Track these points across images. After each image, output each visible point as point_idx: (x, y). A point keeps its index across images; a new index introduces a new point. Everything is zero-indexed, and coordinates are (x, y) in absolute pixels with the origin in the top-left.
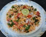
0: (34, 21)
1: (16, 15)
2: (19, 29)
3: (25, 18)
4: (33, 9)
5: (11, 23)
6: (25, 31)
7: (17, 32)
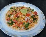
0: (33, 19)
2: (19, 27)
3: (24, 17)
4: (30, 9)
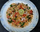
1: (14, 14)
5: (10, 20)
6: (21, 27)
7: (15, 27)
